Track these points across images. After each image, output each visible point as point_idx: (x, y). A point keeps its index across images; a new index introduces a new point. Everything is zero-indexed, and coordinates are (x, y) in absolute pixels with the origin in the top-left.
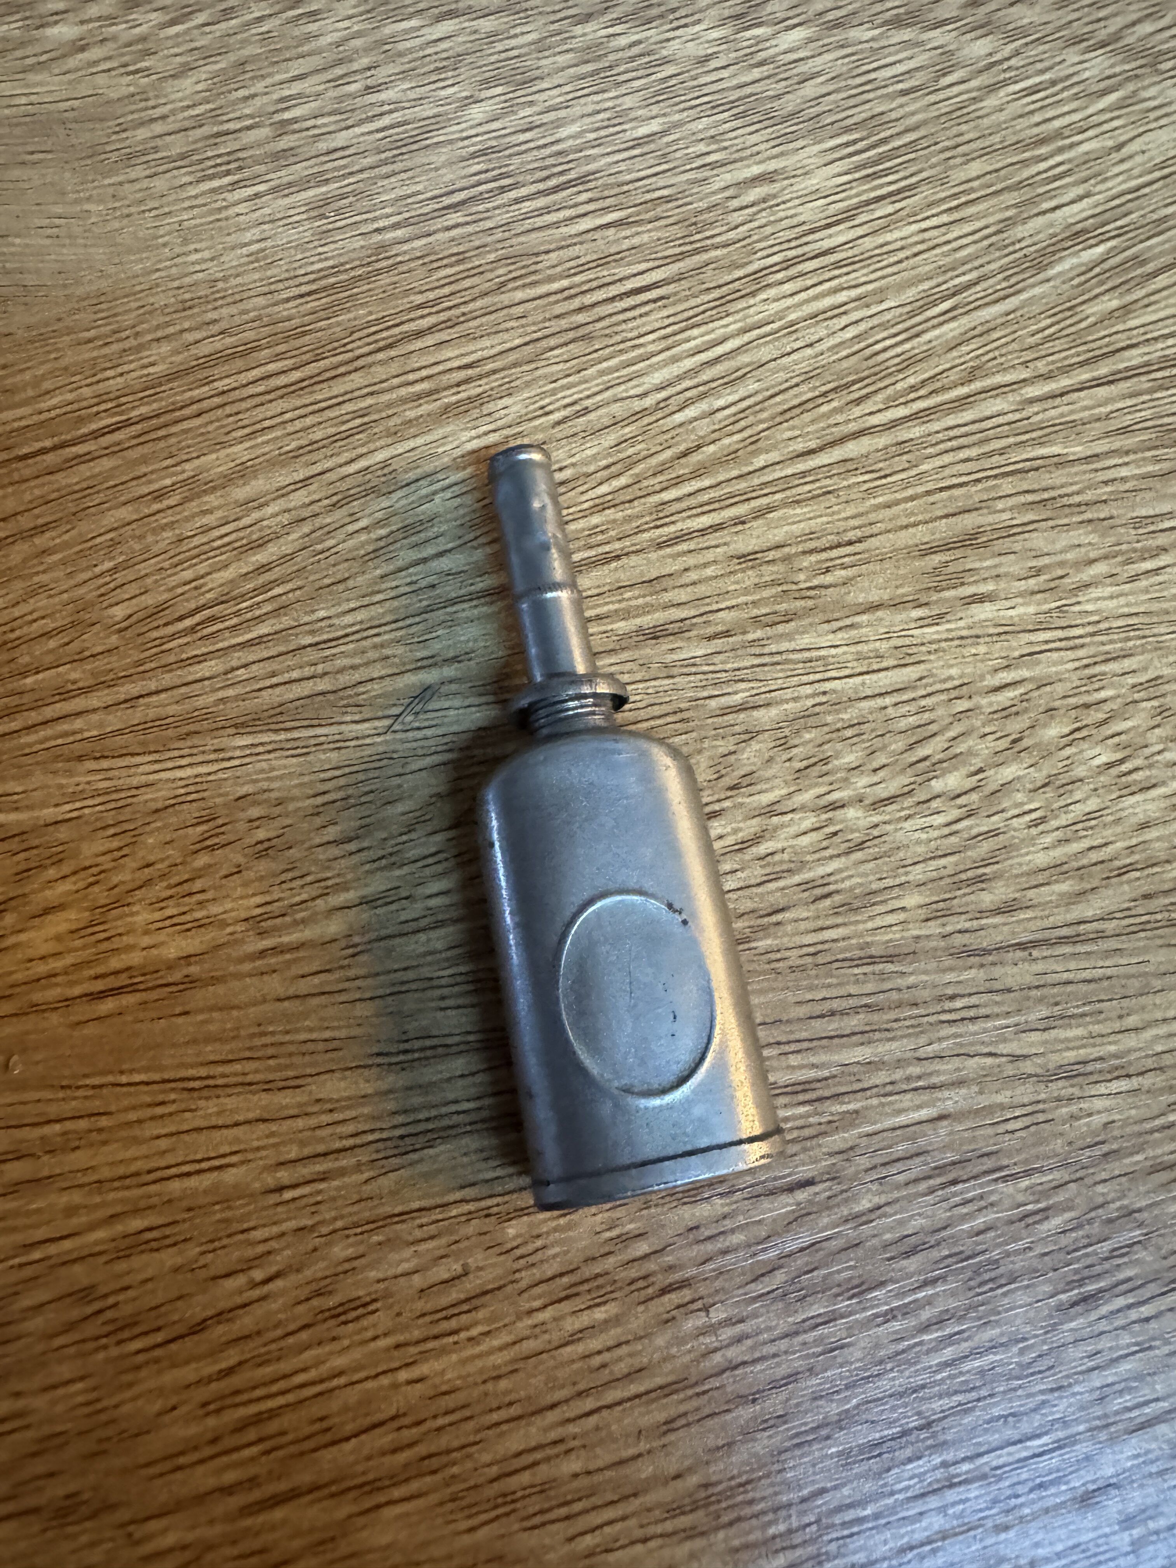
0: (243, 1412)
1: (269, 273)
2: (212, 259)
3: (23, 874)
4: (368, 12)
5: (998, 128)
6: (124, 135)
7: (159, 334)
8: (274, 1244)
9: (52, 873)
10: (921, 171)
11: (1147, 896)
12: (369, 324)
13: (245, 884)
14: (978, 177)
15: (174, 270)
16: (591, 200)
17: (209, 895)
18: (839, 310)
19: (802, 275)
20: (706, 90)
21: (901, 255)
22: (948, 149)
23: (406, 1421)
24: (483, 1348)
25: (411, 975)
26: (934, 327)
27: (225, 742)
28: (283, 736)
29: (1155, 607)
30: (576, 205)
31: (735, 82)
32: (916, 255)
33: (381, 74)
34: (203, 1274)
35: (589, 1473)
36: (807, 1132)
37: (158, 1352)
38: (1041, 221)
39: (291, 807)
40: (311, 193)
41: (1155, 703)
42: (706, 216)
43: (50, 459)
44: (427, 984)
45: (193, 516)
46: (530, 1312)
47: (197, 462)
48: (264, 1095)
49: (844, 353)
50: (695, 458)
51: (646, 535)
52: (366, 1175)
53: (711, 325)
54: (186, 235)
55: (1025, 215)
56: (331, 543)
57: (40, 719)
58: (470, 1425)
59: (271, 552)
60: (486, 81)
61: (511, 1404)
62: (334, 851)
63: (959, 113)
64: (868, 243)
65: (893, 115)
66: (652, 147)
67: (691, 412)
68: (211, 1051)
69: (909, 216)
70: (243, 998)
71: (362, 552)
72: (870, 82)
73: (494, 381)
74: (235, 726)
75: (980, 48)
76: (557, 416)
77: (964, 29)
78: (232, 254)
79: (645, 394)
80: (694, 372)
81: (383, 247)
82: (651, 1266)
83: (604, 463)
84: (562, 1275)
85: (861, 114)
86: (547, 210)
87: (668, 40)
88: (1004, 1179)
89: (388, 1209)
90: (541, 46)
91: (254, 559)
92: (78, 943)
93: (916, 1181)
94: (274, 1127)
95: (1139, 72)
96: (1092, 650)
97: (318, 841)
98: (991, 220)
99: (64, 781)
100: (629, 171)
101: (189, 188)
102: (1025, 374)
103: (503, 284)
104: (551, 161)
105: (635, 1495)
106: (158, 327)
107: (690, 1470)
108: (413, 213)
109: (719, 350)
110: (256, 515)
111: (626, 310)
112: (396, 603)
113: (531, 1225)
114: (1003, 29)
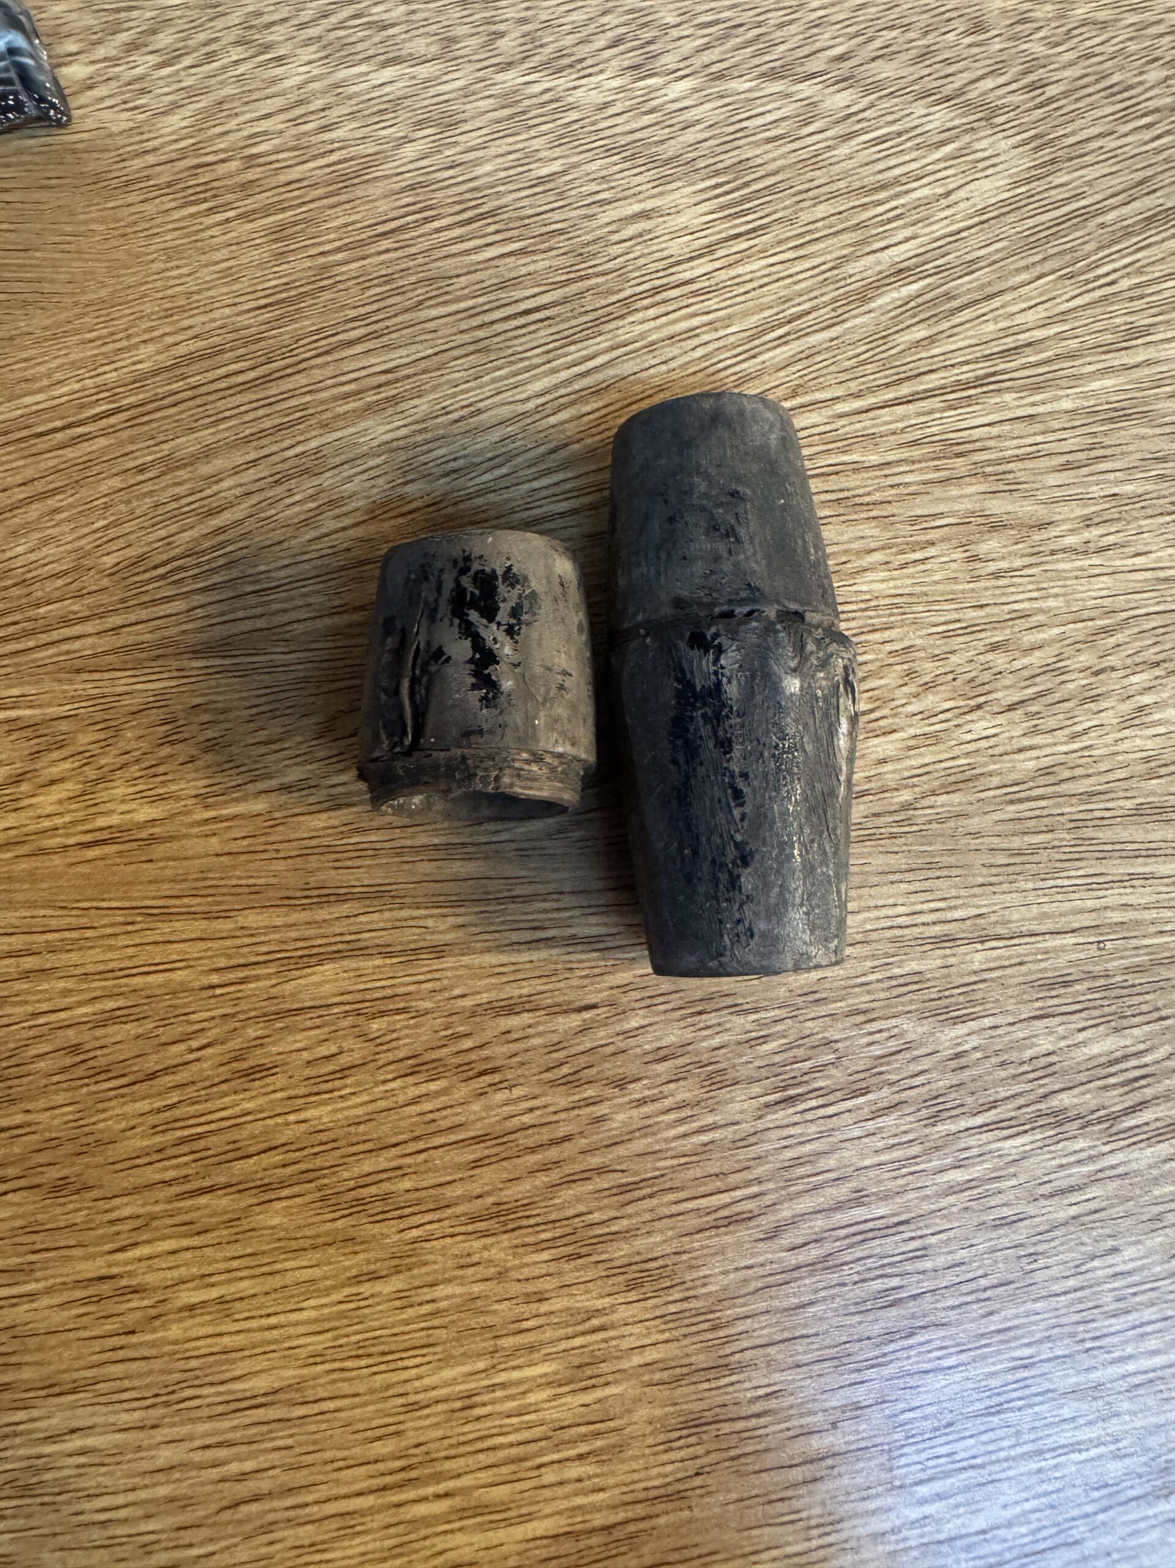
0: (180, 1134)
1: (235, 287)
2: (189, 275)
3: (36, 755)
4: (326, 57)
5: (846, 174)
6: (122, 165)
7: (146, 337)
8: (206, 1024)
9: (56, 755)
10: (775, 212)
11: (877, 815)
12: (312, 333)
13: (196, 771)
14: (823, 219)
15: (159, 284)
16: (498, 232)
17: (170, 777)
18: (691, 333)
19: (664, 301)
20: (602, 135)
21: (749, 286)
22: (801, 192)
23: (293, 1147)
24: (350, 1103)
25: (314, 843)
26: (769, 350)
27: (185, 664)
28: (227, 662)
29: (918, 589)
30: (483, 236)
31: (628, 128)
32: (761, 287)
33: (334, 114)
34: (157, 1041)
35: (417, 1190)
36: (596, 971)
37: (122, 1091)
38: (871, 259)
39: (232, 715)
40: (270, 219)
41: (906, 666)
42: (591, 248)
43: (60, 436)
44: (325, 850)
45: (167, 486)
46: (384, 1082)
47: (172, 443)
48: (203, 922)
49: (691, 370)
50: (563, 454)
51: (517, 516)
52: (274, 982)
53: (585, 343)
54: (170, 254)
55: (858, 253)
56: (273, 512)
57: (49, 640)
58: (338, 1153)
59: (226, 517)
60: (420, 123)
61: (365, 1142)
62: (263, 750)
63: (814, 160)
64: (723, 275)
65: (759, 161)
66: (552, 185)
67: (563, 416)
68: (166, 889)
69: (760, 252)
70: (190, 853)
71: (296, 521)
72: (742, 129)
73: (408, 385)
74: (194, 652)
75: (840, 100)
76: (455, 416)
77: (829, 83)
78: (205, 270)
79: (528, 399)
80: (569, 382)
81: (325, 267)
82: (473, 1056)
83: (490, 455)
84: (409, 1058)
85: (729, 159)
86: (461, 239)
87: (575, 88)
88: (738, 1013)
89: (287, 1006)
90: (466, 93)
91: (212, 523)
92: (73, 807)
93: (673, 1010)
94: (210, 944)
95: (975, 125)
96: (861, 623)
97: (251, 741)
98: (829, 257)
99: (66, 687)
100: (531, 206)
101: (173, 213)
102: (839, 392)
103: (420, 303)
104: (468, 196)
105: (448, 1206)
106: (145, 331)
107: (489, 1193)
108: (351, 239)
109: (591, 364)
110: (215, 488)
111: (517, 328)
112: (319, 562)
113: (389, 1023)
114: (863, 83)
